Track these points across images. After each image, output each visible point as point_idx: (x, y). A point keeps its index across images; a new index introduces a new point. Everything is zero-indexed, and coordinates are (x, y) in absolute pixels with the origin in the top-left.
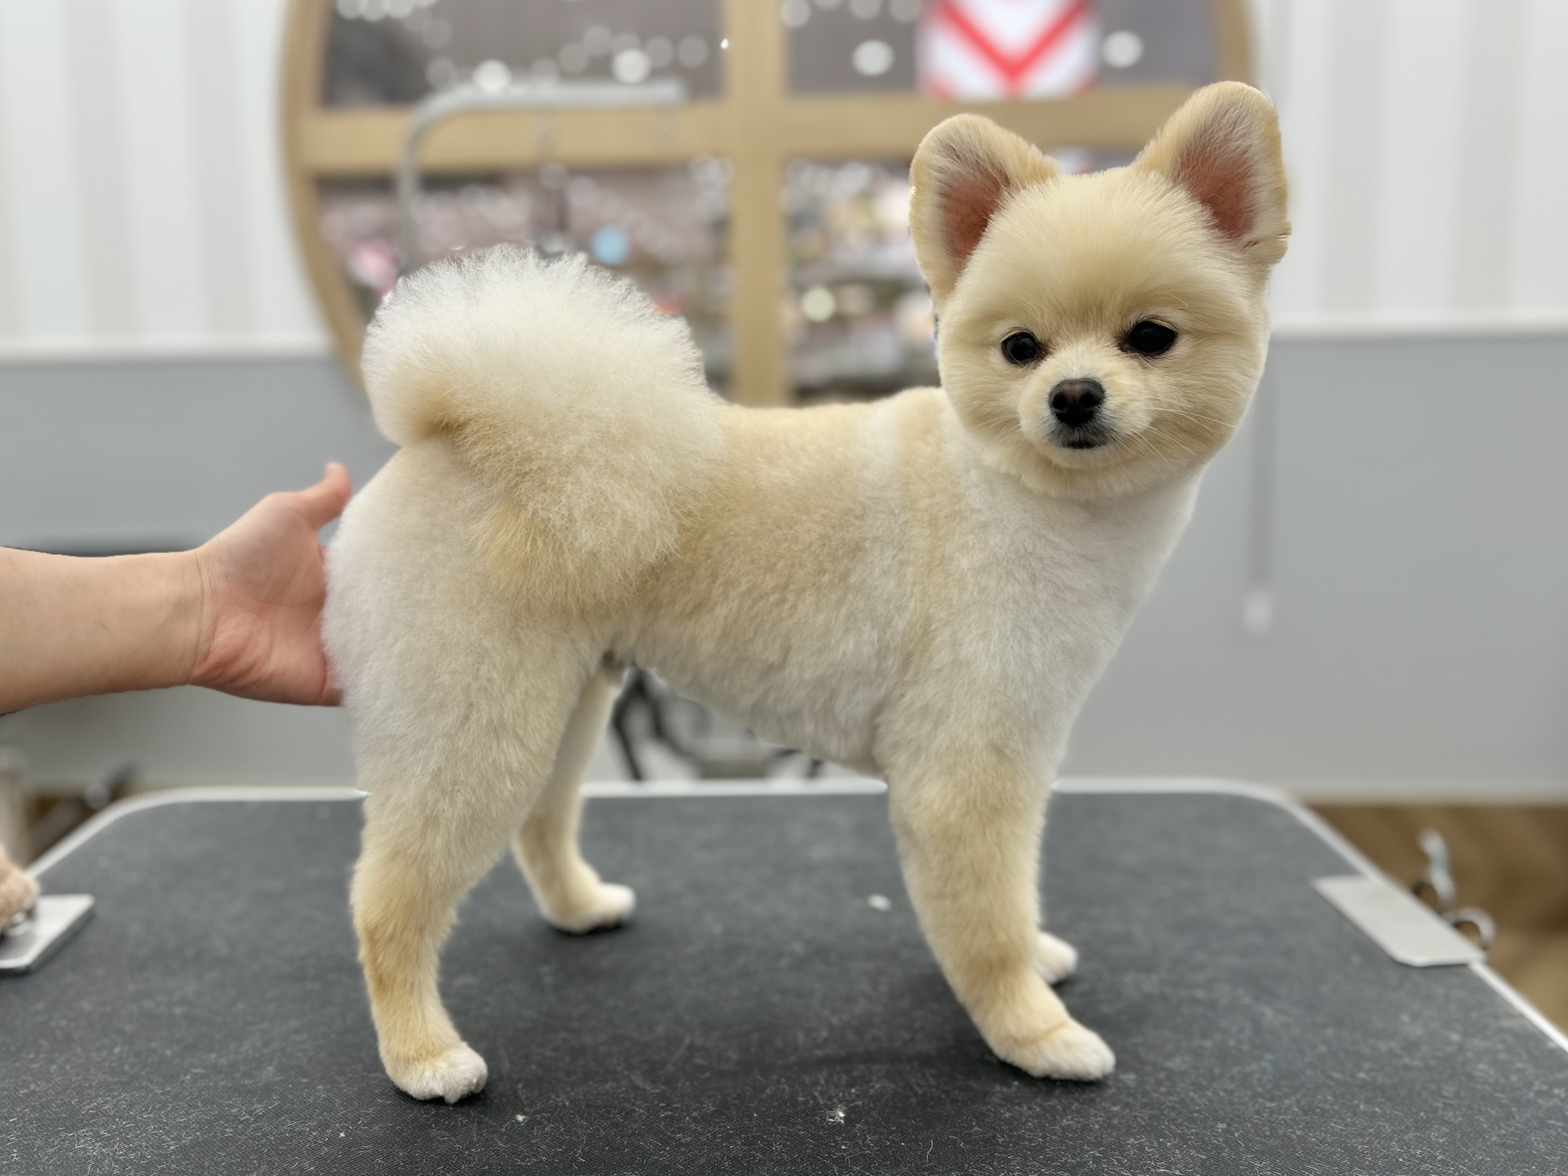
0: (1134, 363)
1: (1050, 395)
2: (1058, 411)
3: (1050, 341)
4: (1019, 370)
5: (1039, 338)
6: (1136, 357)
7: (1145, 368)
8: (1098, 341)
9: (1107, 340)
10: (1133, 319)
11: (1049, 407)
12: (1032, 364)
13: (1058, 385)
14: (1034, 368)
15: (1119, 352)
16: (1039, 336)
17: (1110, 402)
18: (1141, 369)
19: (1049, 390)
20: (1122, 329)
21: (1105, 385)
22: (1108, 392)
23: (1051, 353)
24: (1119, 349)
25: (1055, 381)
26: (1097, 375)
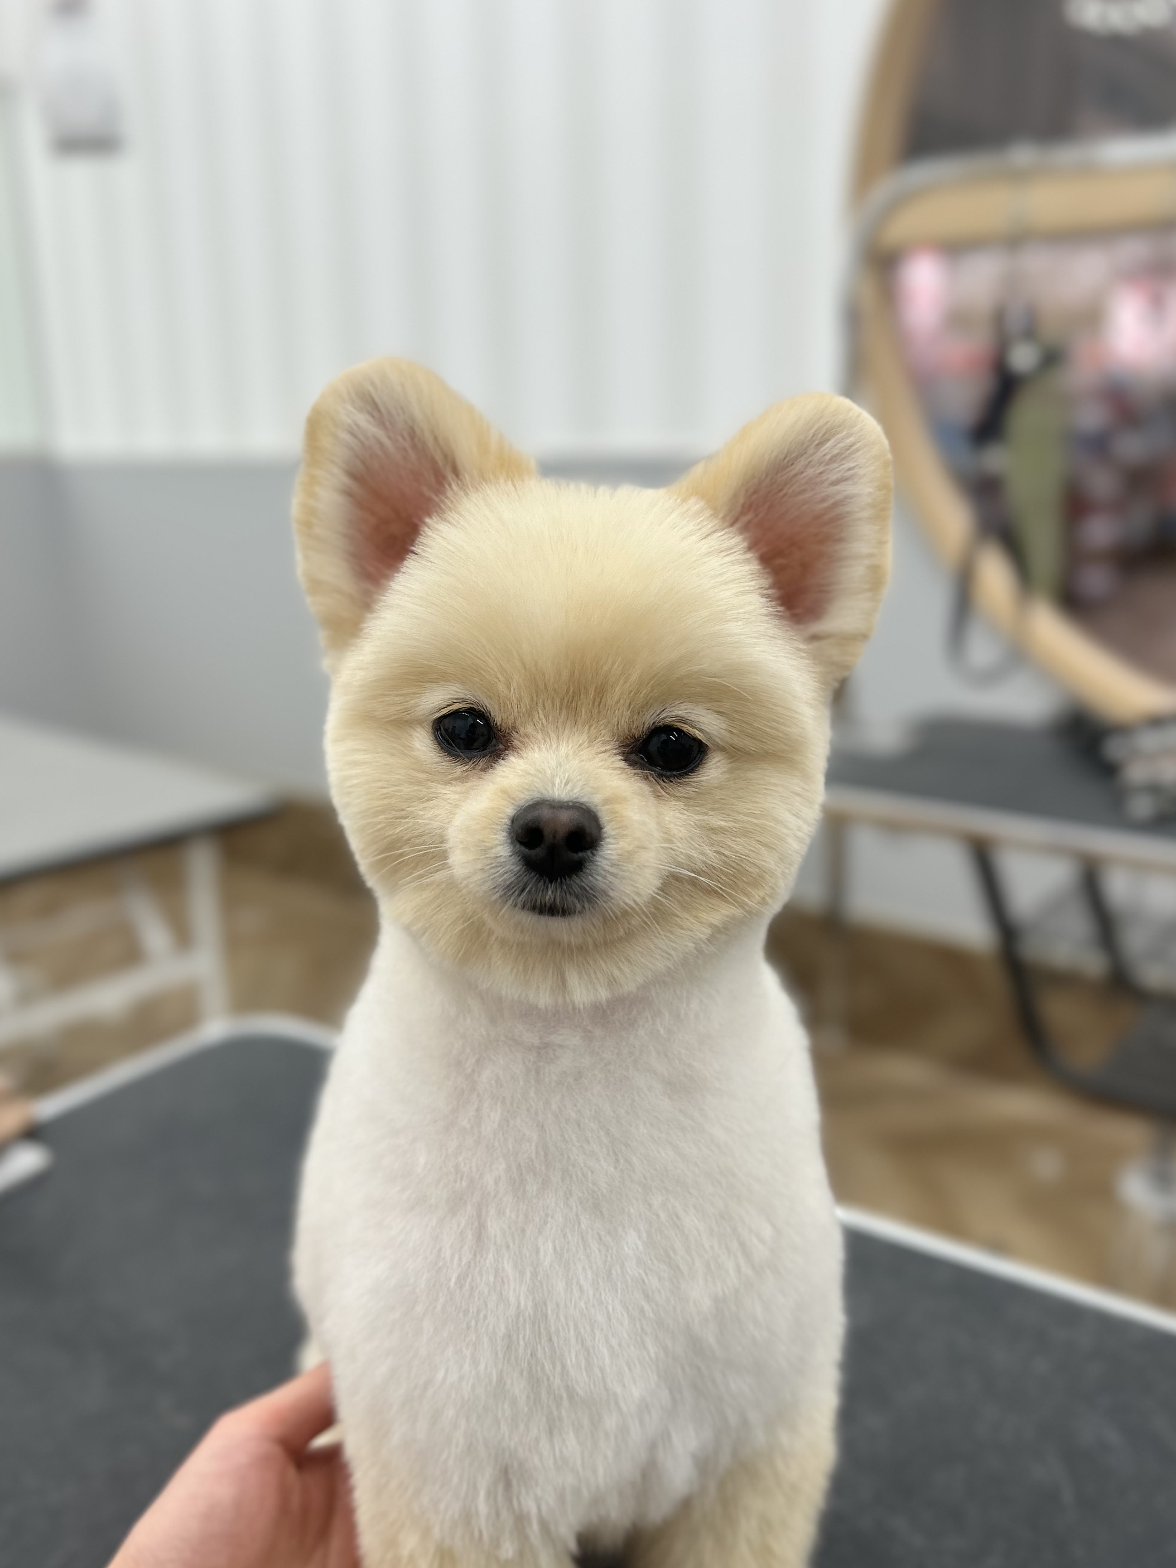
0: (643, 785)
1: (514, 820)
2: (526, 851)
3: (514, 727)
4: (459, 770)
5: (498, 720)
6: (646, 777)
7: (658, 797)
8: (591, 742)
9: (604, 743)
10: (649, 719)
11: (509, 841)
12: (482, 763)
13: (529, 806)
14: (484, 770)
15: (623, 764)
16: (498, 717)
17: (610, 846)
18: (652, 799)
19: (510, 811)
20: (629, 731)
21: (604, 817)
22: (609, 829)
23: (515, 749)
24: (625, 760)
25: (524, 797)
26: (595, 800)
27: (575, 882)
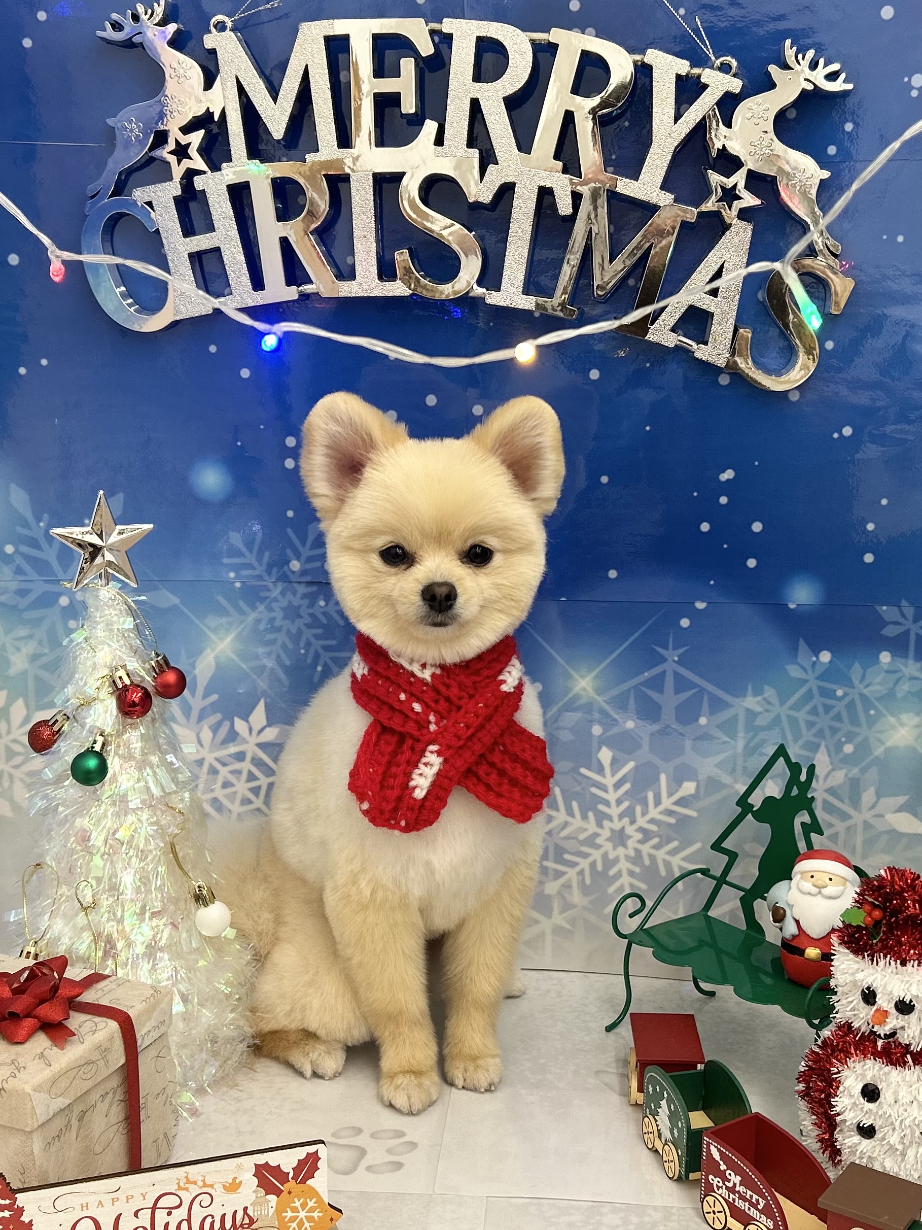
0: (470, 571)
1: (422, 591)
2: (430, 603)
3: (417, 553)
6: (470, 568)
7: (476, 574)
8: (446, 554)
9: (453, 555)
10: (470, 542)
11: (421, 599)
13: (428, 585)
15: (460, 563)
16: (409, 549)
17: (460, 598)
18: (474, 575)
20: (462, 549)
21: (457, 586)
22: (459, 590)
23: (418, 561)
25: (425, 582)
26: (452, 580)
27: (450, 613)
